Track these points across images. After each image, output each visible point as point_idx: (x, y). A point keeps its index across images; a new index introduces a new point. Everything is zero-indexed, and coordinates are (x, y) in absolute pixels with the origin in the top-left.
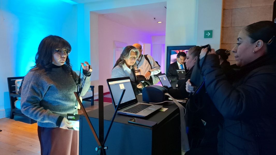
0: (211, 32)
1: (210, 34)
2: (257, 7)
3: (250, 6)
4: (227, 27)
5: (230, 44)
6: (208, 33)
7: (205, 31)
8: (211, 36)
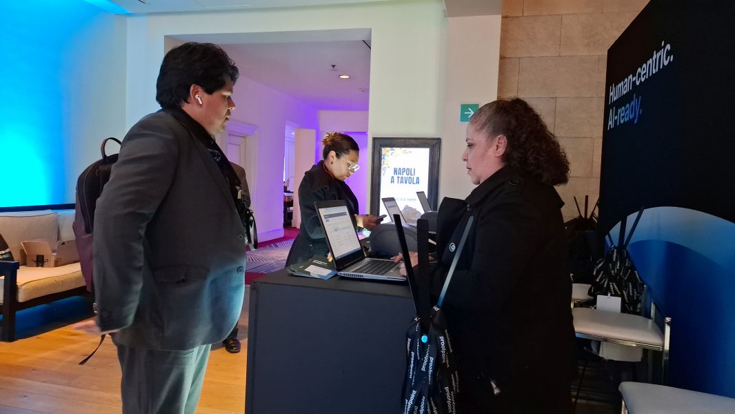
3: (557, 55)
6: (470, 109)
7: (463, 106)
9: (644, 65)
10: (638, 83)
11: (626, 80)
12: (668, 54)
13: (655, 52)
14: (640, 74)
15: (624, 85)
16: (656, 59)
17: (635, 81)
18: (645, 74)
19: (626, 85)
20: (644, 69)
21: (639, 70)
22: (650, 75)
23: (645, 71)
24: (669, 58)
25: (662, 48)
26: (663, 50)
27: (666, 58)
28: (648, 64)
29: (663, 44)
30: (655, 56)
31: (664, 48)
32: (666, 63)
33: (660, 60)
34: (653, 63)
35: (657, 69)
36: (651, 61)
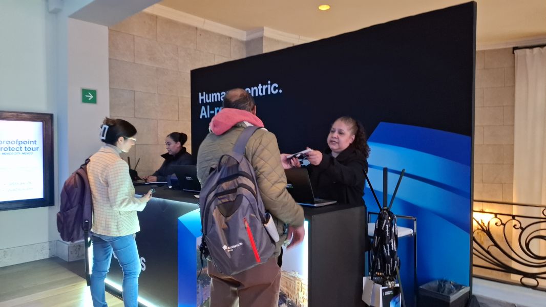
0: (94, 93)
1: (92, 97)
8: (94, 101)
9: (248, 89)
15: (221, 95)
16: (262, 89)
22: (257, 95)
24: (277, 91)
25: (268, 84)
26: (269, 86)
27: (275, 90)
28: (253, 89)
29: (269, 82)
30: (260, 86)
31: (271, 84)
32: (274, 92)
33: (267, 89)
34: (258, 90)
35: (264, 94)
36: (256, 88)
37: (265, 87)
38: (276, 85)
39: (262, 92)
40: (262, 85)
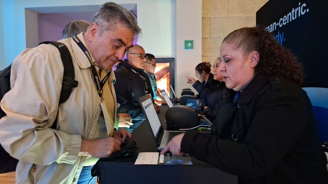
0: (192, 42)
1: (190, 45)
2: (234, 17)
3: (227, 16)
4: (206, 38)
5: (210, 56)
6: (189, 43)
7: (186, 41)
8: (192, 47)
9: (285, 16)
10: (281, 26)
11: (271, 25)
12: (304, 8)
13: (293, 9)
14: (282, 22)
15: (270, 28)
16: (294, 13)
17: (279, 25)
18: (287, 21)
19: (272, 28)
20: (285, 18)
21: (281, 19)
22: (291, 21)
23: (286, 19)
24: (305, 10)
25: (299, 6)
26: (300, 7)
27: (303, 11)
28: (288, 15)
29: (300, 4)
30: (293, 11)
31: (301, 6)
32: (303, 13)
33: (298, 11)
34: (292, 14)
35: (296, 18)
36: (290, 14)
37: (296, 10)
38: (304, 5)
39: (294, 17)
40: (294, 9)
